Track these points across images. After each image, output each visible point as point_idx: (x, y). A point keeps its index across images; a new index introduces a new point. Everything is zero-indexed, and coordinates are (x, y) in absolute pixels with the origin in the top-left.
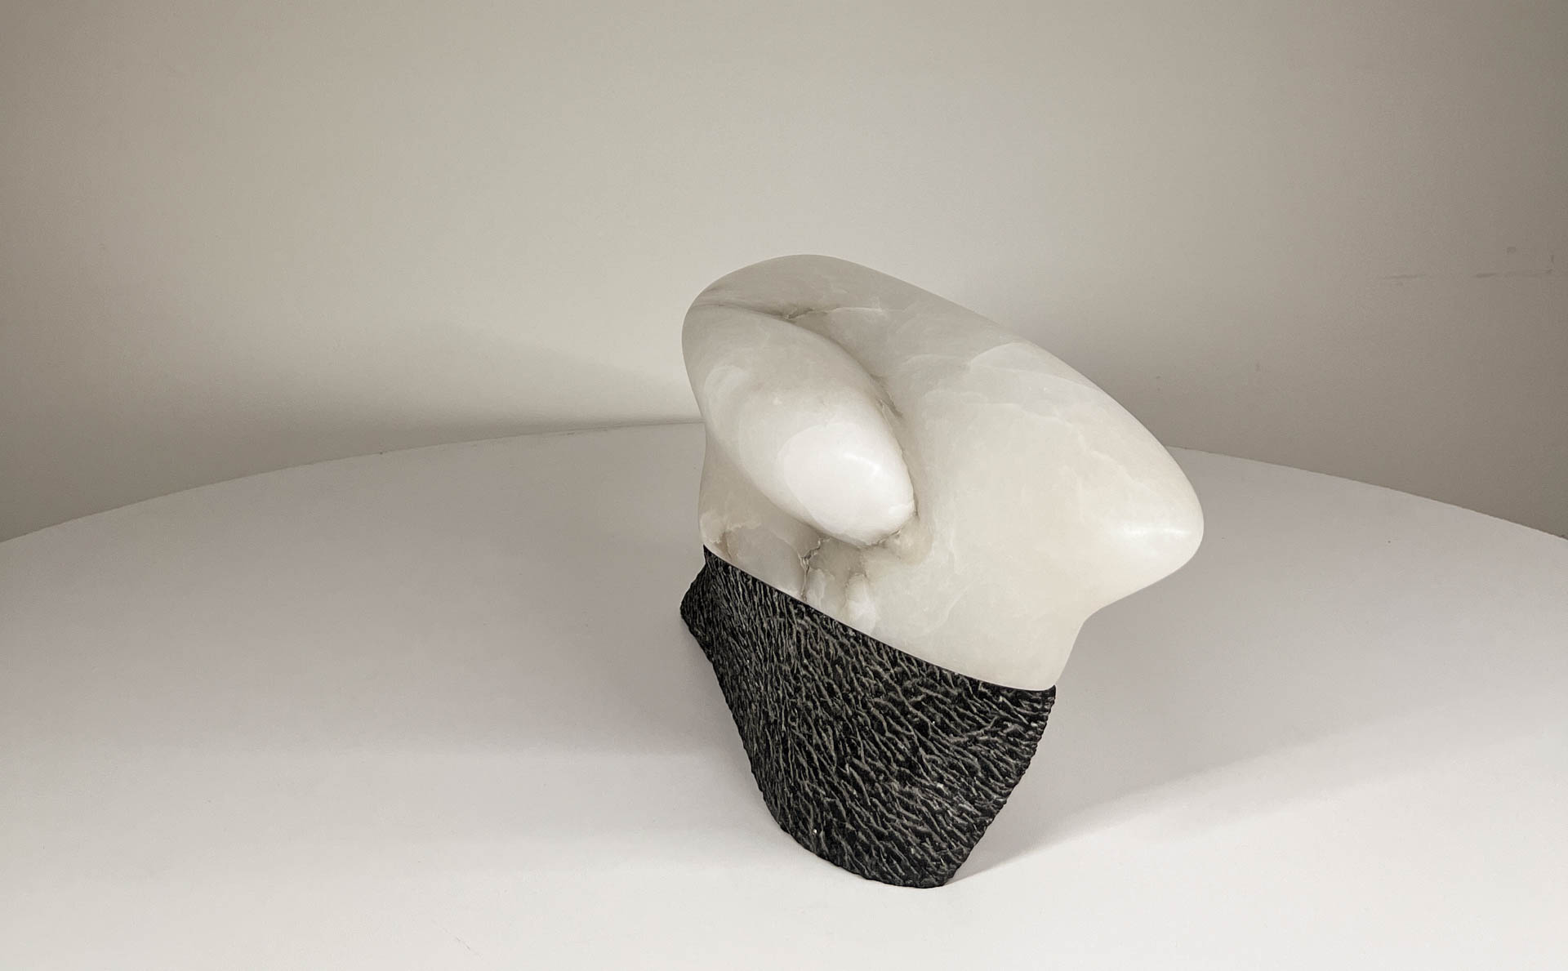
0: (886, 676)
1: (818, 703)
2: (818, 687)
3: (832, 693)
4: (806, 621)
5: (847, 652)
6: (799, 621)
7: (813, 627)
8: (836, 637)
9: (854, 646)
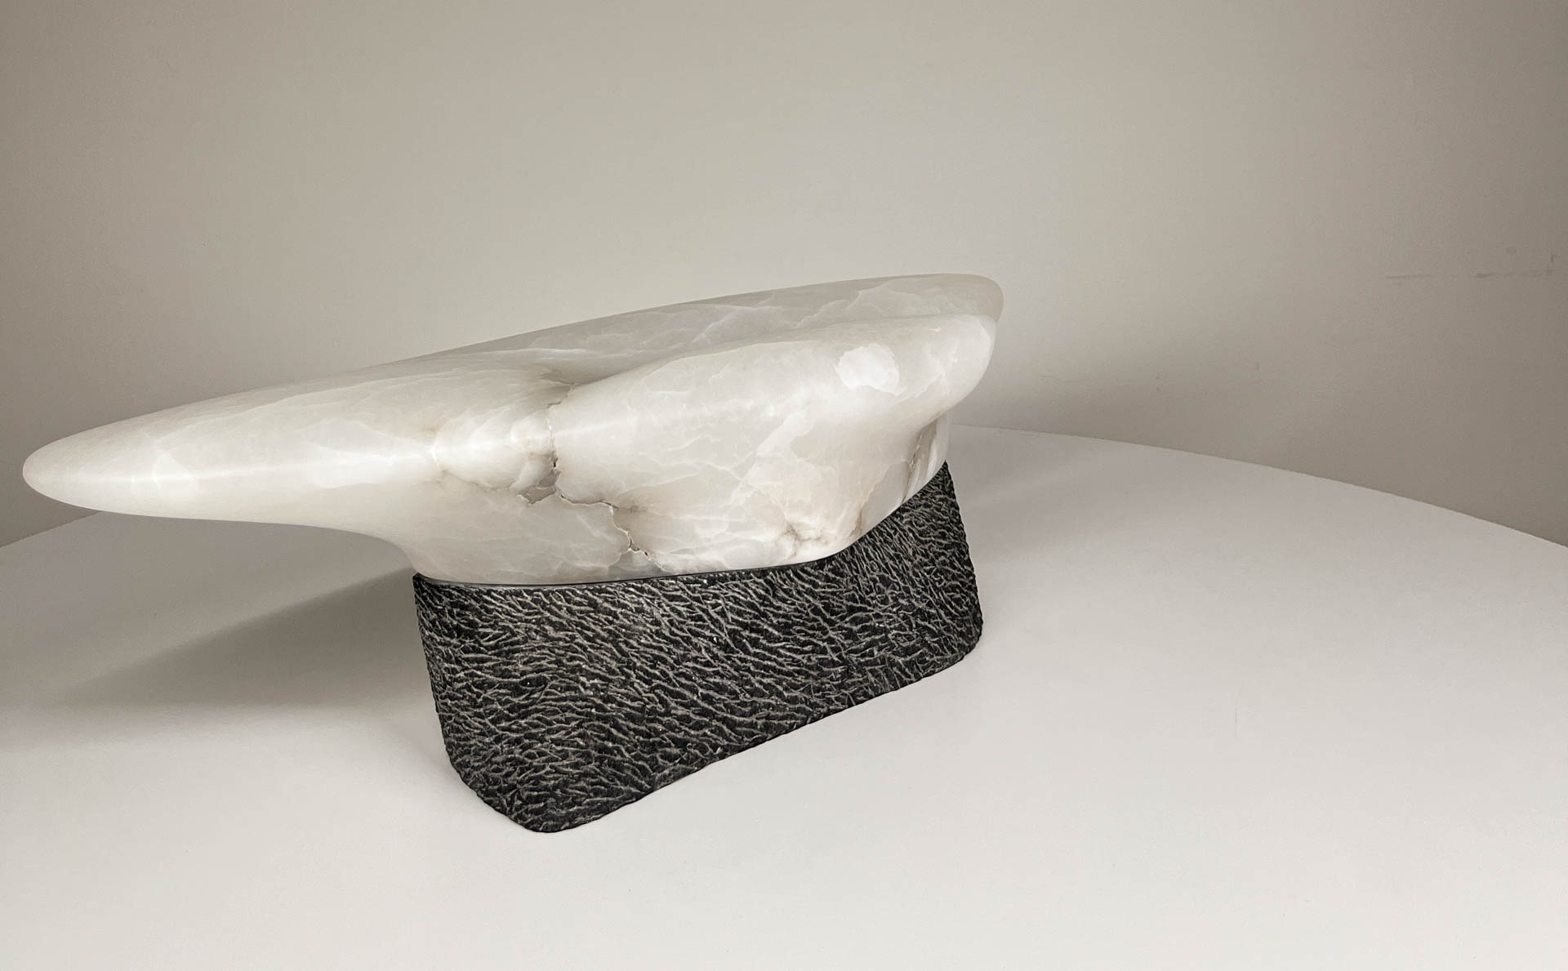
0: (942, 496)
1: (944, 551)
2: (938, 543)
3: (943, 536)
4: (906, 517)
5: (929, 506)
6: (904, 522)
7: (910, 515)
8: (920, 506)
9: (927, 499)
